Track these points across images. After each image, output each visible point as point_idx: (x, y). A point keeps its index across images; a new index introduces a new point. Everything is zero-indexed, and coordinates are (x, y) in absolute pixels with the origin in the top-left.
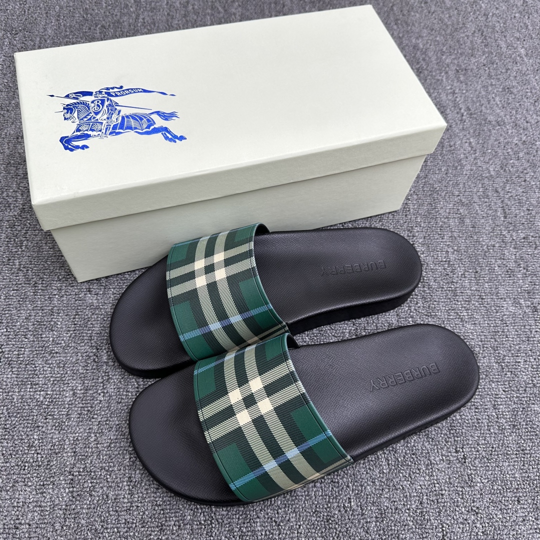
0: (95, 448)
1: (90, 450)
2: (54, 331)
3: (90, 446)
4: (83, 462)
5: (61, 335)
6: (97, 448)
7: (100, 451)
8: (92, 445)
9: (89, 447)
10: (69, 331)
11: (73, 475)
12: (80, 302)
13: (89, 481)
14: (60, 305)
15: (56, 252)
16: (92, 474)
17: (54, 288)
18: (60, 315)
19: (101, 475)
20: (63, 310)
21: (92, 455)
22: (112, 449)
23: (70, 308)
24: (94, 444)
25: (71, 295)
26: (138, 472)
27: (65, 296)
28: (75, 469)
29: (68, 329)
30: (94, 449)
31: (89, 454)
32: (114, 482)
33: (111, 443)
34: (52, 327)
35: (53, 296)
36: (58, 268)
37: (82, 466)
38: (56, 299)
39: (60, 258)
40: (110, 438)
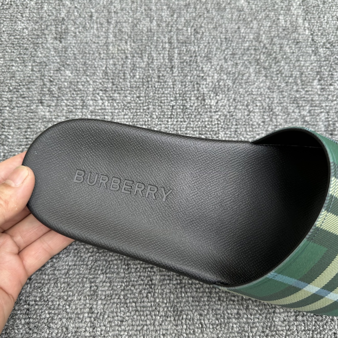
0: (52, 274)
1: (47, 277)
2: (5, 145)
3: (47, 272)
4: (39, 291)
5: (13, 150)
6: (54, 274)
7: (58, 278)
8: (49, 271)
9: (45, 274)
10: (21, 145)
11: (29, 305)
12: (32, 114)
13: (47, 312)
14: (11, 118)
15: (7, 62)
16: (50, 303)
17: (4, 99)
18: (11, 128)
19: (59, 305)
20: (14, 123)
21: (49, 283)
22: (71, 276)
23: (21, 121)
24: (51, 271)
25: (22, 106)
26: (100, 302)
27: (16, 108)
28: (32, 298)
29: (20, 143)
30: (50, 276)
31: (46, 282)
32: (73, 313)
33: (69, 270)
34: (3, 141)
35: (4, 108)
36: (9, 78)
37: (39, 295)
38: (6, 111)
39: (10, 68)
40: (68, 264)
